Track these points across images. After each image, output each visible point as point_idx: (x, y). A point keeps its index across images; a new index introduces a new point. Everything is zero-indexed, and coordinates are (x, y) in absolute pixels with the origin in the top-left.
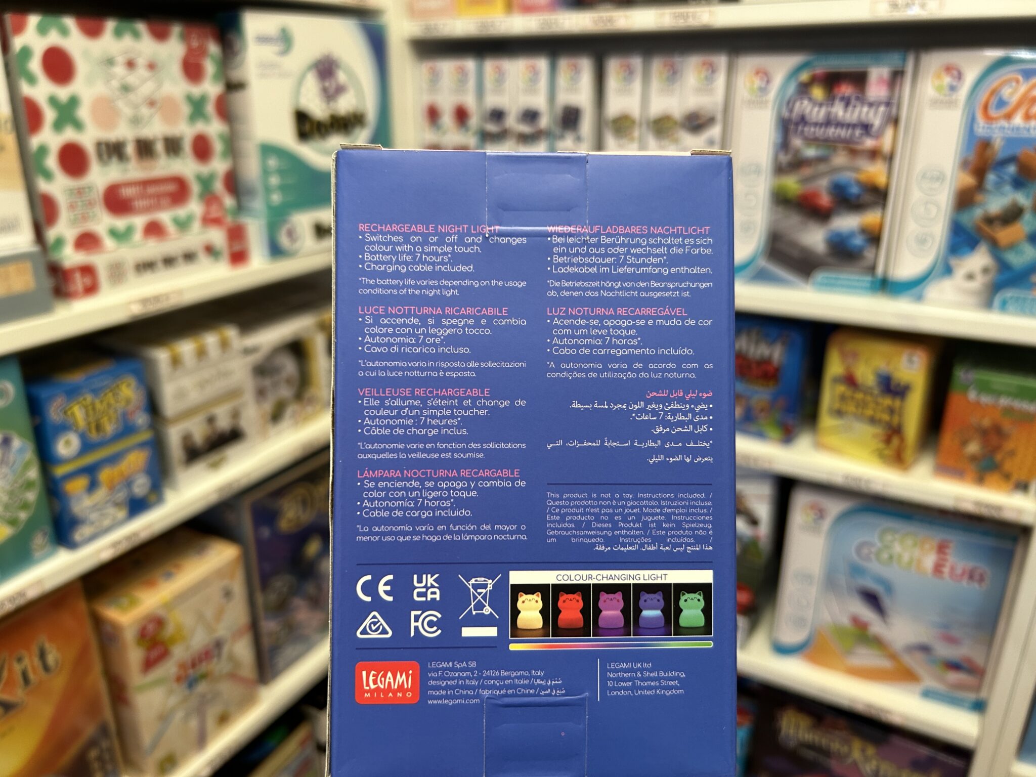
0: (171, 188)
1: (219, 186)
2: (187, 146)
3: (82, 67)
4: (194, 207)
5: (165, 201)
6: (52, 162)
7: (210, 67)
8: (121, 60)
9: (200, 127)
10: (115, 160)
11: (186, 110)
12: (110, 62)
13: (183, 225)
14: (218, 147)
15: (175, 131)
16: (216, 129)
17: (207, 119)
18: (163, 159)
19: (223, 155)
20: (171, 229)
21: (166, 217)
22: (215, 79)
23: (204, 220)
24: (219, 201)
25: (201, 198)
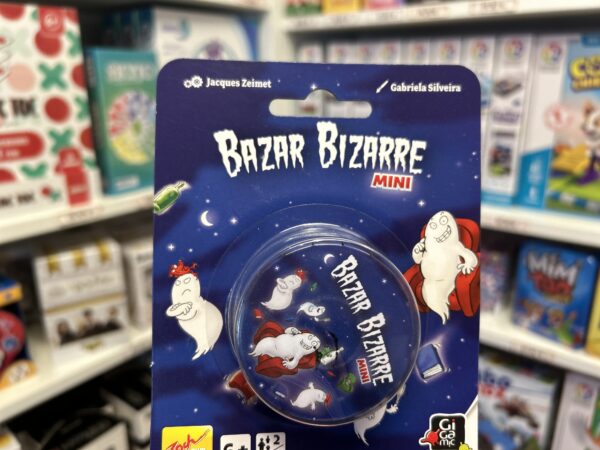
0: (22, 142)
1: (75, 141)
2: (39, 107)
4: (48, 158)
5: (15, 153)
7: (66, 43)
9: (55, 92)
11: (40, 77)
13: (40, 171)
14: (75, 109)
15: (25, 95)
16: (73, 94)
17: (62, 85)
18: (10, 118)
19: (80, 116)
20: (20, 177)
21: (14, 167)
22: (72, 52)
23: (58, 169)
24: (76, 153)
25: (54, 150)
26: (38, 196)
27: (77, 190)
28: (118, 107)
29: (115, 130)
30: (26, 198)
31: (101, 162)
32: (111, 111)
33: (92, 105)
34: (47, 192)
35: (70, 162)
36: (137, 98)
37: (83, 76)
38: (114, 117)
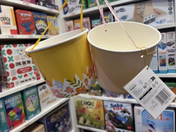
0: (29, 68)
3: (13, 52)
5: (28, 71)
6: (8, 67)
8: (20, 50)
10: (19, 65)
12: (18, 50)
18: (27, 64)
20: (29, 75)
23: (35, 73)
25: (34, 69)
26: (32, 79)
27: (38, 77)
30: (30, 79)
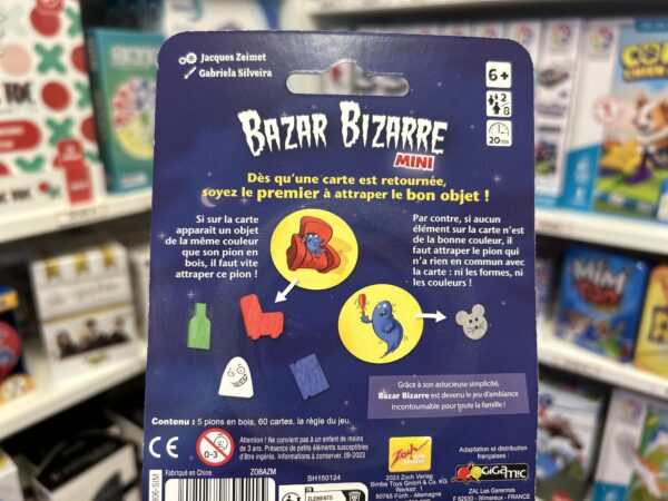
1: (76, 132)
2: (36, 93)
4: (46, 150)
7: (66, 22)
9: (53, 76)
11: (36, 59)
13: (36, 165)
14: (75, 96)
15: (20, 80)
16: (73, 79)
17: (61, 69)
19: (81, 104)
21: (8, 159)
22: (72, 32)
24: (77, 146)
28: (123, 95)
29: (120, 121)
31: (104, 156)
32: (116, 99)
33: (95, 91)
34: (44, 187)
35: (71, 155)
36: (145, 85)
37: (84, 59)
38: (119, 106)
